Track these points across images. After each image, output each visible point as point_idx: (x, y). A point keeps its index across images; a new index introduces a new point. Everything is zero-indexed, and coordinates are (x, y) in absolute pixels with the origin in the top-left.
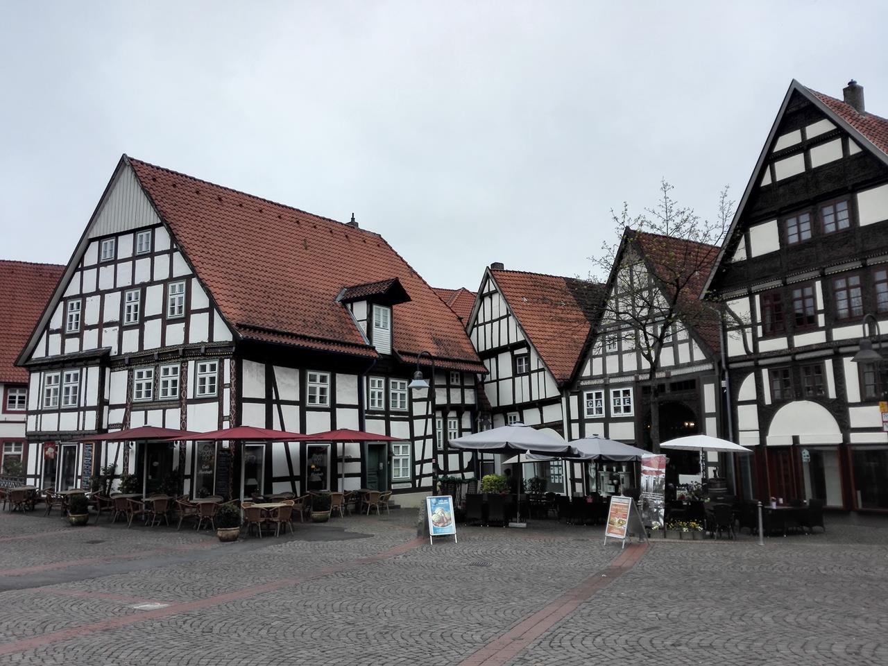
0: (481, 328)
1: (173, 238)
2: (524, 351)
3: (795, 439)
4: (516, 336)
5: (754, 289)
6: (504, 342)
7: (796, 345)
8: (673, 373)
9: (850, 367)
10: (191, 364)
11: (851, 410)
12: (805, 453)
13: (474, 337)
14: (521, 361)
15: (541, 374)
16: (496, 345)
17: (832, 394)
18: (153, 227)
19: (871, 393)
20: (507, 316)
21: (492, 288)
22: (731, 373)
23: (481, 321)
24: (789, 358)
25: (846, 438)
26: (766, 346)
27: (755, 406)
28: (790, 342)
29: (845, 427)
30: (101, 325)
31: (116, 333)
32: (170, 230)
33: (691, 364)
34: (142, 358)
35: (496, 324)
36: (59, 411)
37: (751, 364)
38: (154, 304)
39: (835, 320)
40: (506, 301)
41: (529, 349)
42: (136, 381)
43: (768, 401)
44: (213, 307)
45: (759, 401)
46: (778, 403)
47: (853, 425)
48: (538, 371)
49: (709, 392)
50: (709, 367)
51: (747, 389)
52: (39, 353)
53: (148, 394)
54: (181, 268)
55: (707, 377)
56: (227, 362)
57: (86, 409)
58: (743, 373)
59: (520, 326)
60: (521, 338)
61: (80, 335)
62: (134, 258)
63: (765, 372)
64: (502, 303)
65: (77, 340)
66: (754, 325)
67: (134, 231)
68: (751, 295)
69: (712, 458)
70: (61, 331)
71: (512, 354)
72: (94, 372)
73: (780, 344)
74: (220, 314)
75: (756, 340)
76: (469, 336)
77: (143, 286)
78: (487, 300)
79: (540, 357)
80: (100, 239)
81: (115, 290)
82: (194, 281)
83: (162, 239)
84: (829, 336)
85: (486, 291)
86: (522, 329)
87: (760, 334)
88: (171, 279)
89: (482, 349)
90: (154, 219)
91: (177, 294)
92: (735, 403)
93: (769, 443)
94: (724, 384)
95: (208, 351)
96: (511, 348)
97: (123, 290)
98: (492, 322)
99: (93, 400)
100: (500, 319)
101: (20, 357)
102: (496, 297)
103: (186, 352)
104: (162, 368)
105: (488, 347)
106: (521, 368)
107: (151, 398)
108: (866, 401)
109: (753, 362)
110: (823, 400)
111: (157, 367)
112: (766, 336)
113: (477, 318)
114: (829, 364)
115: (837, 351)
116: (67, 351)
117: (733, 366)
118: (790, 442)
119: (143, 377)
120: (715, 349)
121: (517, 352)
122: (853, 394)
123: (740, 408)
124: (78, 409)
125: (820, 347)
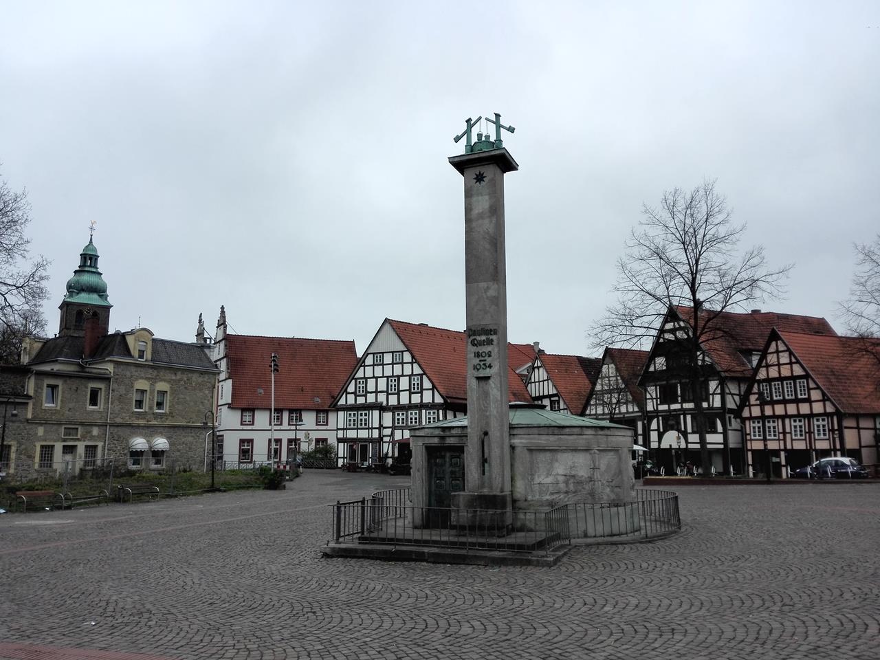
0: (533, 384)
1: (413, 357)
2: (557, 398)
3: (670, 446)
4: (552, 391)
5: (658, 383)
6: (546, 393)
7: (671, 408)
8: (626, 416)
9: (689, 418)
10: (424, 411)
11: (689, 435)
12: (673, 451)
13: (529, 388)
14: (555, 404)
15: (565, 411)
16: (541, 394)
17: (683, 429)
18: (402, 352)
19: (695, 430)
20: (548, 380)
21: (539, 365)
22: (648, 417)
23: (533, 381)
24: (668, 413)
25: (687, 446)
26: (661, 407)
27: (656, 432)
28: (669, 407)
29: (687, 442)
30: (377, 392)
31: (385, 396)
32: (411, 354)
33: (633, 412)
34: (399, 407)
35: (541, 383)
36: (357, 429)
37: (655, 414)
38: (404, 384)
39: (684, 401)
40: (547, 372)
41: (559, 398)
42: (397, 417)
43: (661, 430)
44: (434, 388)
45: (658, 430)
46: (665, 431)
47: (689, 441)
48: (564, 409)
49: (640, 424)
50: (640, 414)
51: (654, 425)
52: (342, 402)
53: (403, 423)
54: (417, 370)
55: (640, 418)
56: (441, 411)
57: (372, 428)
58: (652, 418)
59: (554, 386)
60: (555, 392)
61: (365, 396)
62: (393, 364)
63: (660, 418)
64: (545, 373)
65: (364, 398)
66: (656, 399)
67: (393, 352)
68: (656, 386)
69: (641, 453)
70: (354, 393)
71: (550, 400)
72: (376, 413)
73: (665, 407)
74: (438, 391)
75: (657, 405)
76: (527, 387)
77: (399, 377)
78: (536, 370)
79: (565, 403)
80: (374, 354)
81: (383, 377)
82: (424, 376)
83: (407, 357)
84: (682, 406)
85: (536, 365)
86: (556, 388)
87: (659, 403)
88: (412, 374)
89: (533, 395)
90: (402, 348)
91: (416, 381)
92: (650, 430)
93: (661, 447)
94: (645, 422)
95: (432, 406)
96: (549, 396)
97: (388, 377)
98: (539, 382)
99: (376, 424)
100: (543, 381)
101: (332, 404)
102: (541, 369)
103: (421, 406)
104: (409, 412)
105: (537, 395)
106: (555, 407)
107: (405, 425)
108: (693, 432)
109: (656, 413)
110: (679, 430)
111: (407, 412)
112: (662, 403)
113: (530, 379)
114: (682, 416)
115: (684, 412)
116: (358, 402)
117: (649, 414)
118: (668, 447)
119: (401, 416)
120: (642, 407)
121: (552, 399)
122: (689, 430)
123: (651, 432)
124: (368, 429)
125: (679, 410)
